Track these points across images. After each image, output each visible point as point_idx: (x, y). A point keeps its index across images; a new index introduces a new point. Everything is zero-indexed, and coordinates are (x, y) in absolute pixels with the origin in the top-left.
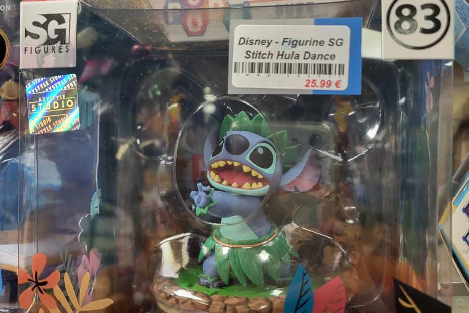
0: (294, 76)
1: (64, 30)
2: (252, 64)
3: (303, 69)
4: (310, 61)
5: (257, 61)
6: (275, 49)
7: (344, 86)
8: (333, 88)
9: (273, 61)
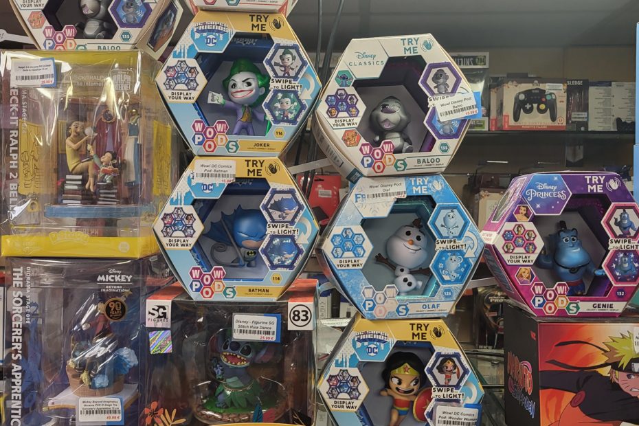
0: (256, 335)
1: (166, 313)
2: (241, 330)
3: (259, 332)
4: (262, 330)
5: (242, 329)
6: (249, 325)
7: (274, 339)
8: (271, 340)
9: (248, 329)
